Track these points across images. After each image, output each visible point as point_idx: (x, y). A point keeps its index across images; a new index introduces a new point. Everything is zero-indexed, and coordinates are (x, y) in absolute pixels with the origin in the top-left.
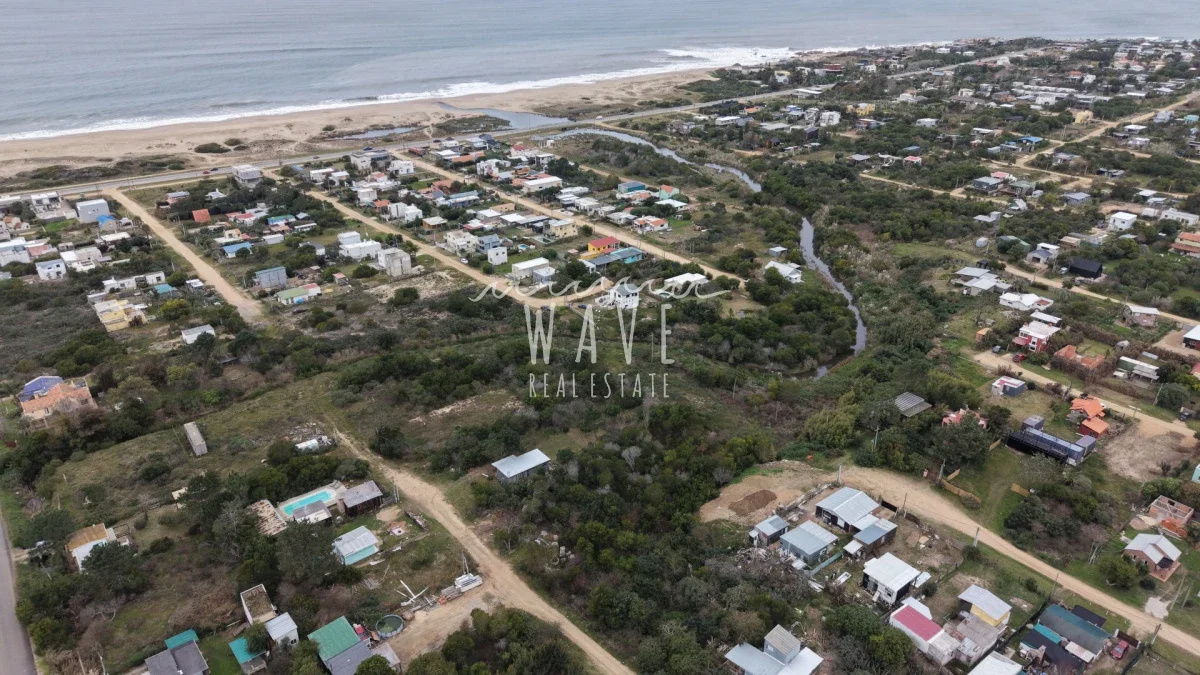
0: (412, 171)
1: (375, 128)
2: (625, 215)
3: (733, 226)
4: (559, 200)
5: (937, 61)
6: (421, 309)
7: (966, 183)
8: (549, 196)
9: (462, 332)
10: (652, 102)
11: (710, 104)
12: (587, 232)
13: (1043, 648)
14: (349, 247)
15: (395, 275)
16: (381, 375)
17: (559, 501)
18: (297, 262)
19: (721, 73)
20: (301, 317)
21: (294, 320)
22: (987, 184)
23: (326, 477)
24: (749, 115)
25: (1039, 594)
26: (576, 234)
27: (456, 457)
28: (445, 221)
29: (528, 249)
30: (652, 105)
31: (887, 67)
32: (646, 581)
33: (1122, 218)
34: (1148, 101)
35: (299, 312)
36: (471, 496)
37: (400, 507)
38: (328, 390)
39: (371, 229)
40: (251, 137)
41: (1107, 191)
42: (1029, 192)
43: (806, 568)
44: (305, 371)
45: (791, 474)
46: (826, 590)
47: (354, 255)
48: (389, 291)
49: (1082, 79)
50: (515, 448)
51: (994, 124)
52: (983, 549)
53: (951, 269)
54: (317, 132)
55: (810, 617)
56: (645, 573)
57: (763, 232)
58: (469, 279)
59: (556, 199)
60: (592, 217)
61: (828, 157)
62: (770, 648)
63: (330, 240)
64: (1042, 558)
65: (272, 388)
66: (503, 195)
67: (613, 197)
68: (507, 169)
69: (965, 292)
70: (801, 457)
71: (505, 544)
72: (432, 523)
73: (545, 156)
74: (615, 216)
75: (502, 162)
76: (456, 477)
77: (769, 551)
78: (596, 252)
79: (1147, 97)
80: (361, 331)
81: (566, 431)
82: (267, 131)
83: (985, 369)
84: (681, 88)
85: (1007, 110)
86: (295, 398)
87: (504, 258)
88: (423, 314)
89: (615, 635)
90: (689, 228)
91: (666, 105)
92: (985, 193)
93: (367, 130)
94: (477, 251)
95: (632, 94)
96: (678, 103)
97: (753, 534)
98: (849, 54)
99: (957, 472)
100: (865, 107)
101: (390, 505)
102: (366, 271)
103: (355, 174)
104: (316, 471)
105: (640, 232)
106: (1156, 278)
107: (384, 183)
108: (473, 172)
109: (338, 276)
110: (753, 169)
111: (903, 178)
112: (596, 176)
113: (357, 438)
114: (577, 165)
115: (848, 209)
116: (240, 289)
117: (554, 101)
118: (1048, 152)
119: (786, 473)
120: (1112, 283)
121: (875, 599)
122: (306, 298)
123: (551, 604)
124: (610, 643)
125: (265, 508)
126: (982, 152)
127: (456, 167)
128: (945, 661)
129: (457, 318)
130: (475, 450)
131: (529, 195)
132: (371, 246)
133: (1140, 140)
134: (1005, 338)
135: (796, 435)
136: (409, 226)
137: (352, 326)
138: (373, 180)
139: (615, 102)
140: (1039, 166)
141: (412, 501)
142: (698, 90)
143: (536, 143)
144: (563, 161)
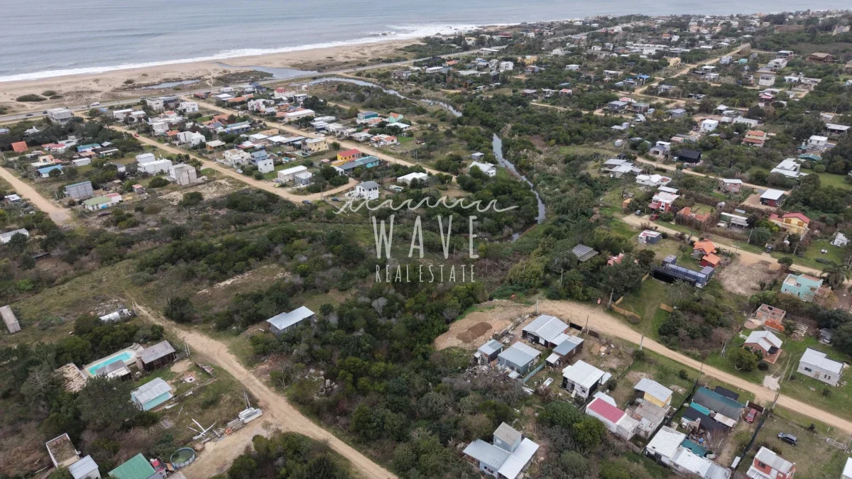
0: (197, 109)
1: (167, 81)
2: (364, 134)
3: (445, 140)
4: (313, 126)
5: (575, 30)
6: (204, 208)
7: (603, 106)
8: (305, 123)
9: (239, 223)
10: (379, 59)
11: (421, 60)
12: (336, 147)
13: (699, 419)
14: (145, 164)
15: (183, 184)
16: (172, 259)
17: (324, 344)
18: (101, 177)
19: (427, 39)
20: (105, 219)
21: (99, 221)
22: (618, 106)
23: (127, 341)
24: (449, 66)
25: (689, 380)
26: (328, 148)
27: (236, 317)
28: (224, 143)
29: (290, 161)
30: (379, 61)
31: (542, 34)
32: (397, 399)
33: (710, 123)
34: (715, 51)
35: (103, 215)
36: (251, 347)
37: (191, 360)
38: (129, 273)
39: (163, 152)
40: (64, 89)
41: (696, 108)
42: (646, 110)
43: (519, 377)
44: (107, 260)
45: (501, 309)
46: (536, 392)
47: (150, 171)
48: (178, 196)
49: (671, 39)
50: (285, 306)
51: (617, 67)
52: (646, 352)
53: (600, 161)
54: (119, 84)
55: (525, 414)
56: (395, 393)
57: (466, 143)
58: (243, 184)
59: (311, 125)
60: (339, 137)
61: (508, 92)
62: (498, 441)
63: (130, 161)
64: (688, 354)
65: (80, 275)
66: (269, 124)
67: (354, 122)
68: (272, 106)
69: (611, 176)
70: (507, 296)
71: (279, 382)
72: (219, 371)
73: (301, 96)
74: (357, 135)
75: (268, 101)
76: (238, 333)
77: (490, 367)
78: (344, 160)
79: (713, 49)
80: (156, 226)
81: (327, 291)
82: (78, 85)
83: (632, 226)
84: (401, 50)
85: (625, 58)
86: (100, 281)
87: (271, 168)
88: (207, 212)
89: (373, 445)
90: (412, 142)
91: (389, 61)
92: (616, 112)
93: (160, 83)
94: (250, 164)
95: (364, 54)
96: (398, 60)
97: (477, 355)
98: (515, 26)
99: (621, 299)
100: (530, 59)
101: (182, 359)
102: (159, 182)
103: (150, 112)
104: (117, 337)
105: (376, 145)
106: (737, 160)
107: (174, 118)
108: (245, 109)
109: (136, 187)
110: (456, 102)
111: (560, 104)
112: (340, 110)
113: (153, 309)
114: (325, 101)
115: (526, 126)
116: (53, 200)
117: (306, 60)
118: (655, 84)
119: (498, 309)
120: (708, 165)
121: (573, 396)
122: (110, 204)
123: (320, 425)
124: (370, 451)
125: (71, 371)
126: (611, 86)
127: (232, 105)
128: (629, 437)
129: (235, 214)
130: (251, 311)
131: (290, 123)
132: (164, 164)
133: (713, 75)
134: (643, 204)
135: (502, 282)
136: (195, 148)
137: (149, 223)
138: (165, 117)
139: (352, 59)
140: (650, 94)
141: (201, 355)
142: (413, 51)
143: (293, 88)
144: (315, 98)
